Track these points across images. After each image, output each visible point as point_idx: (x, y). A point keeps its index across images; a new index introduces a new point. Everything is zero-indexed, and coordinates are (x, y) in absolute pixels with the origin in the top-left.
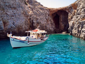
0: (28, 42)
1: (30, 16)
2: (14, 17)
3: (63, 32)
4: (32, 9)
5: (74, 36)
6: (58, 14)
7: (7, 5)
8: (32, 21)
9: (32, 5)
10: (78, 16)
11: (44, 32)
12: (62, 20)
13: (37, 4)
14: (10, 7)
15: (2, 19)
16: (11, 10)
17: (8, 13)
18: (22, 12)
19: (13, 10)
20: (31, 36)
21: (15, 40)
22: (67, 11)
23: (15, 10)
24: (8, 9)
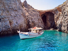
0: (30, 35)
1: (27, 17)
2: (16, 17)
3: (51, 29)
4: (28, 11)
5: (63, 32)
6: (45, 15)
7: (11, 8)
8: (29, 20)
9: (27, 8)
10: (66, 17)
11: (41, 28)
12: (48, 20)
13: (30, 7)
14: (13, 9)
15: (9, 19)
16: (14, 12)
17: (12, 15)
18: (22, 13)
19: (15, 12)
20: (32, 32)
21: (22, 34)
22: (53, 13)
23: (16, 12)
24: (11, 11)
